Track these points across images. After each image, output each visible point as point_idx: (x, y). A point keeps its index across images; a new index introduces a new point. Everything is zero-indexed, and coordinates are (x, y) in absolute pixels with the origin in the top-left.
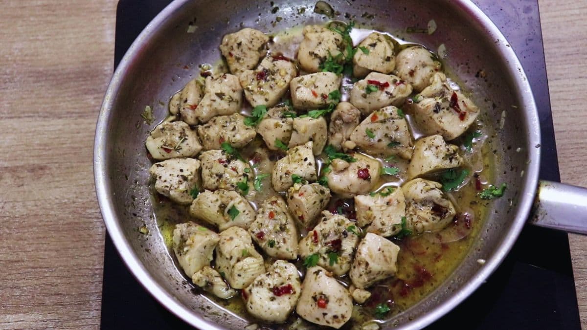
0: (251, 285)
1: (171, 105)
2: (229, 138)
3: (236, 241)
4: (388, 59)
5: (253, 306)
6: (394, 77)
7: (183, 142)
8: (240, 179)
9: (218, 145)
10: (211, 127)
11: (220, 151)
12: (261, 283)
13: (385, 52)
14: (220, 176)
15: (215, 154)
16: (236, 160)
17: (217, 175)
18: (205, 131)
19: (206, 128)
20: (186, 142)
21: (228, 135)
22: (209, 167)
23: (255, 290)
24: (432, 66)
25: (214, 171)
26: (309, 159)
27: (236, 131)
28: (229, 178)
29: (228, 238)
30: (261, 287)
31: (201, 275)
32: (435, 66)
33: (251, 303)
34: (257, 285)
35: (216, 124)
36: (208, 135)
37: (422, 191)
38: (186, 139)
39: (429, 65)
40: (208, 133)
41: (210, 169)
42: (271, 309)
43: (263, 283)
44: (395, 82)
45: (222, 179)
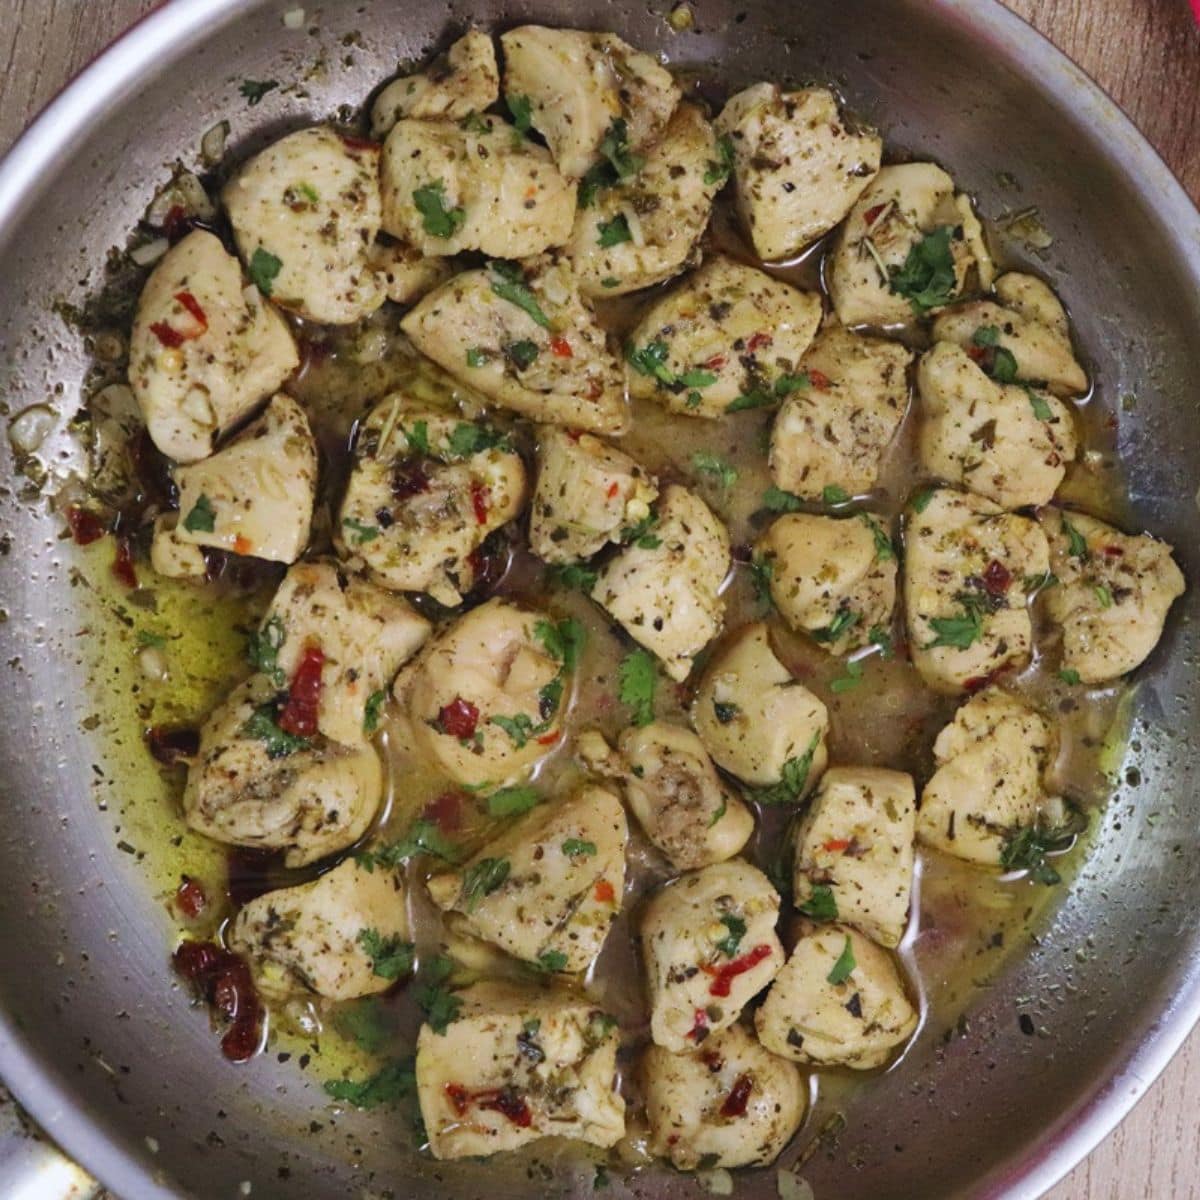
0: (373, 172)
1: (1031, 281)
2: (812, 404)
3: (513, 210)
4: (795, 1039)
5: (314, 139)
6: (729, 1018)
7: (879, 271)
8: (676, 364)
9: (818, 363)
10: (881, 380)
11: (794, 357)
12: (353, 197)
13: (820, 1035)
14: (718, 312)
15: (793, 339)
16: (741, 388)
17: (726, 306)
18: (880, 358)
19: (891, 367)
20: (874, 280)
21: (825, 408)
22: (766, 299)
23: (349, 171)
24: (694, 1139)
25: (743, 307)
26: (654, 631)
27: (819, 435)
28: (697, 333)
29: (540, 197)
30: (347, 190)
31: (477, 63)
32: (687, 1145)
33: (322, 139)
34: (357, 185)
35: (881, 398)
36: (865, 357)
37: (319, 801)
38: (883, 282)
39: (700, 1131)
40: (872, 360)
41: (758, 302)
42: (269, 175)
43: (349, 202)
44: (714, 1014)
45: (707, 313)
